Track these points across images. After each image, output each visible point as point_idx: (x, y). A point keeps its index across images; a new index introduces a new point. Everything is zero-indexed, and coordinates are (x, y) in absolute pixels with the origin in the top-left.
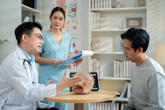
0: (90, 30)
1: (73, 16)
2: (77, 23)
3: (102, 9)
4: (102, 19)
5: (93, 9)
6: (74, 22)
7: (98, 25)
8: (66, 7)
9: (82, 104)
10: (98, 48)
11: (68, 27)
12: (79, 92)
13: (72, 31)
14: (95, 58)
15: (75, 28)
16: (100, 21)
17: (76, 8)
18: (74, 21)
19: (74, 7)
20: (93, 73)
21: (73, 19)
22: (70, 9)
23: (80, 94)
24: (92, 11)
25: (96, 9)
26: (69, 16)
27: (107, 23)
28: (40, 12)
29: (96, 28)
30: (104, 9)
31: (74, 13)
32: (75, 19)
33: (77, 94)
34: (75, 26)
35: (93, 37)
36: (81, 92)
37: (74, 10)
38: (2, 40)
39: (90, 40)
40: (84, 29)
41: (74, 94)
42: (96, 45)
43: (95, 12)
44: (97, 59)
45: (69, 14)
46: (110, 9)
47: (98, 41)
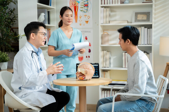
0: (100, 25)
1: (85, 11)
2: (89, 17)
3: (111, 5)
4: (112, 14)
5: (103, 5)
6: (87, 17)
7: (108, 20)
8: (79, 2)
9: (85, 87)
10: (108, 41)
11: (80, 21)
12: (82, 79)
13: (84, 25)
14: (105, 50)
15: (87, 22)
16: (110, 15)
17: (88, 3)
18: (86, 15)
19: (86, 3)
20: (95, 64)
21: (85, 14)
22: (83, 4)
23: (82, 80)
24: (102, 7)
25: (106, 5)
26: (81, 11)
27: (117, 17)
28: (55, 8)
29: (106, 23)
30: (114, 5)
31: (86, 8)
32: (87, 14)
33: (81, 80)
34: (87, 21)
35: (104, 30)
36: (84, 78)
37: (86, 5)
38: (21, 35)
39: (100, 34)
40: (96, 23)
41: (79, 80)
42: (106, 38)
43: (105, 7)
44: (108, 52)
45: (82, 9)
46: (119, 4)
47: (108, 34)
